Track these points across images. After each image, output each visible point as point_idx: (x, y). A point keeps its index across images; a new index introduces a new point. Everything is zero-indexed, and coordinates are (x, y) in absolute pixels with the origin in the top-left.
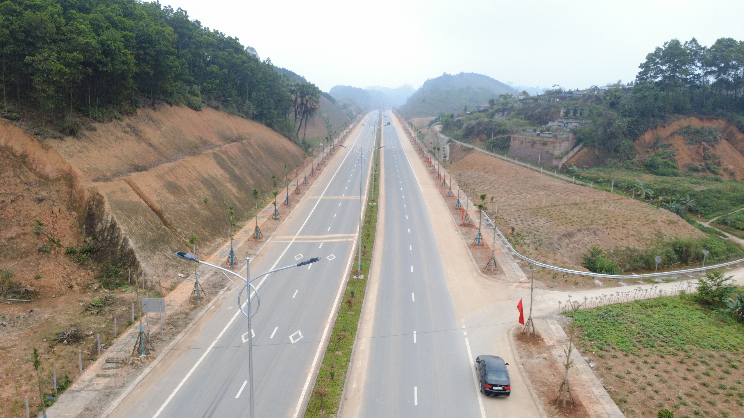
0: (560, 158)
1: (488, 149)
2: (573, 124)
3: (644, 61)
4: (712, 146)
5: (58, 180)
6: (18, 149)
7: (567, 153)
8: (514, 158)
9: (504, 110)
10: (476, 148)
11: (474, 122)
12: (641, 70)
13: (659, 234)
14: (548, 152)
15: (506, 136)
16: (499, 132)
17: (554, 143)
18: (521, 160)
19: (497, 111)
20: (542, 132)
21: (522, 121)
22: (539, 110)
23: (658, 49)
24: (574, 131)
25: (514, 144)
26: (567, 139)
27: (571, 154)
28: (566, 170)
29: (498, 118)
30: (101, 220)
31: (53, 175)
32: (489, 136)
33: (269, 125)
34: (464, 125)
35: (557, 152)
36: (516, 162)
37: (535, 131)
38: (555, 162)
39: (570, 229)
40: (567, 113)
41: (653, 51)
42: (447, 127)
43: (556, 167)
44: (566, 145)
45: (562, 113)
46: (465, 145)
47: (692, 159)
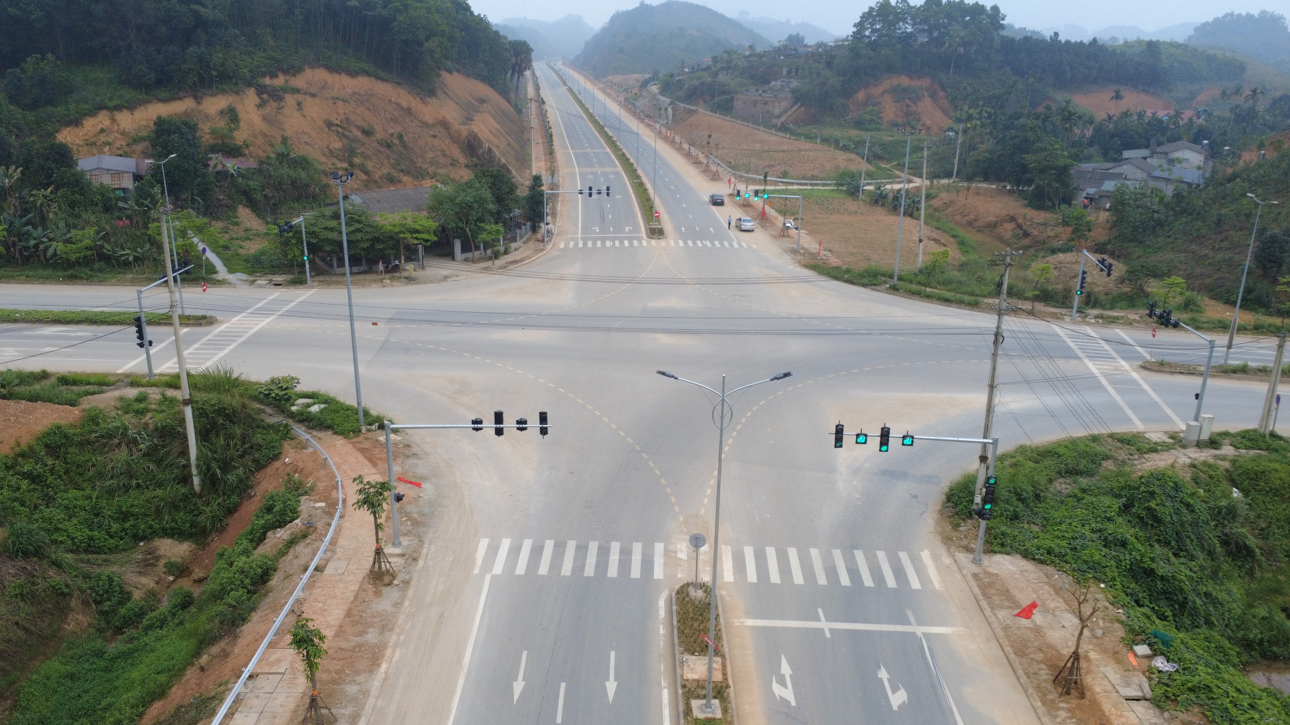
0: (779, 117)
1: (711, 111)
2: (795, 84)
3: (858, 20)
4: (915, 104)
5: (434, 125)
6: (404, 104)
7: (786, 111)
8: (736, 118)
9: (728, 68)
10: (700, 110)
11: (696, 82)
12: (855, 29)
13: (837, 167)
14: (768, 112)
15: (729, 97)
16: (723, 93)
17: (773, 102)
18: (744, 119)
19: (722, 69)
20: (764, 91)
21: (745, 81)
22: (762, 69)
23: (871, 9)
24: (793, 91)
25: (738, 104)
26: (786, 99)
27: (789, 113)
28: (784, 128)
29: (722, 78)
30: (481, 147)
31: (430, 122)
32: (713, 97)
33: (492, 86)
34: (686, 86)
35: (777, 111)
36: (739, 122)
37: (757, 91)
38: (774, 121)
39: (772, 163)
40: (789, 72)
41: (866, 10)
42: (666, 88)
43: (775, 126)
44: (785, 104)
45: (784, 72)
46: (687, 106)
47: (897, 116)
